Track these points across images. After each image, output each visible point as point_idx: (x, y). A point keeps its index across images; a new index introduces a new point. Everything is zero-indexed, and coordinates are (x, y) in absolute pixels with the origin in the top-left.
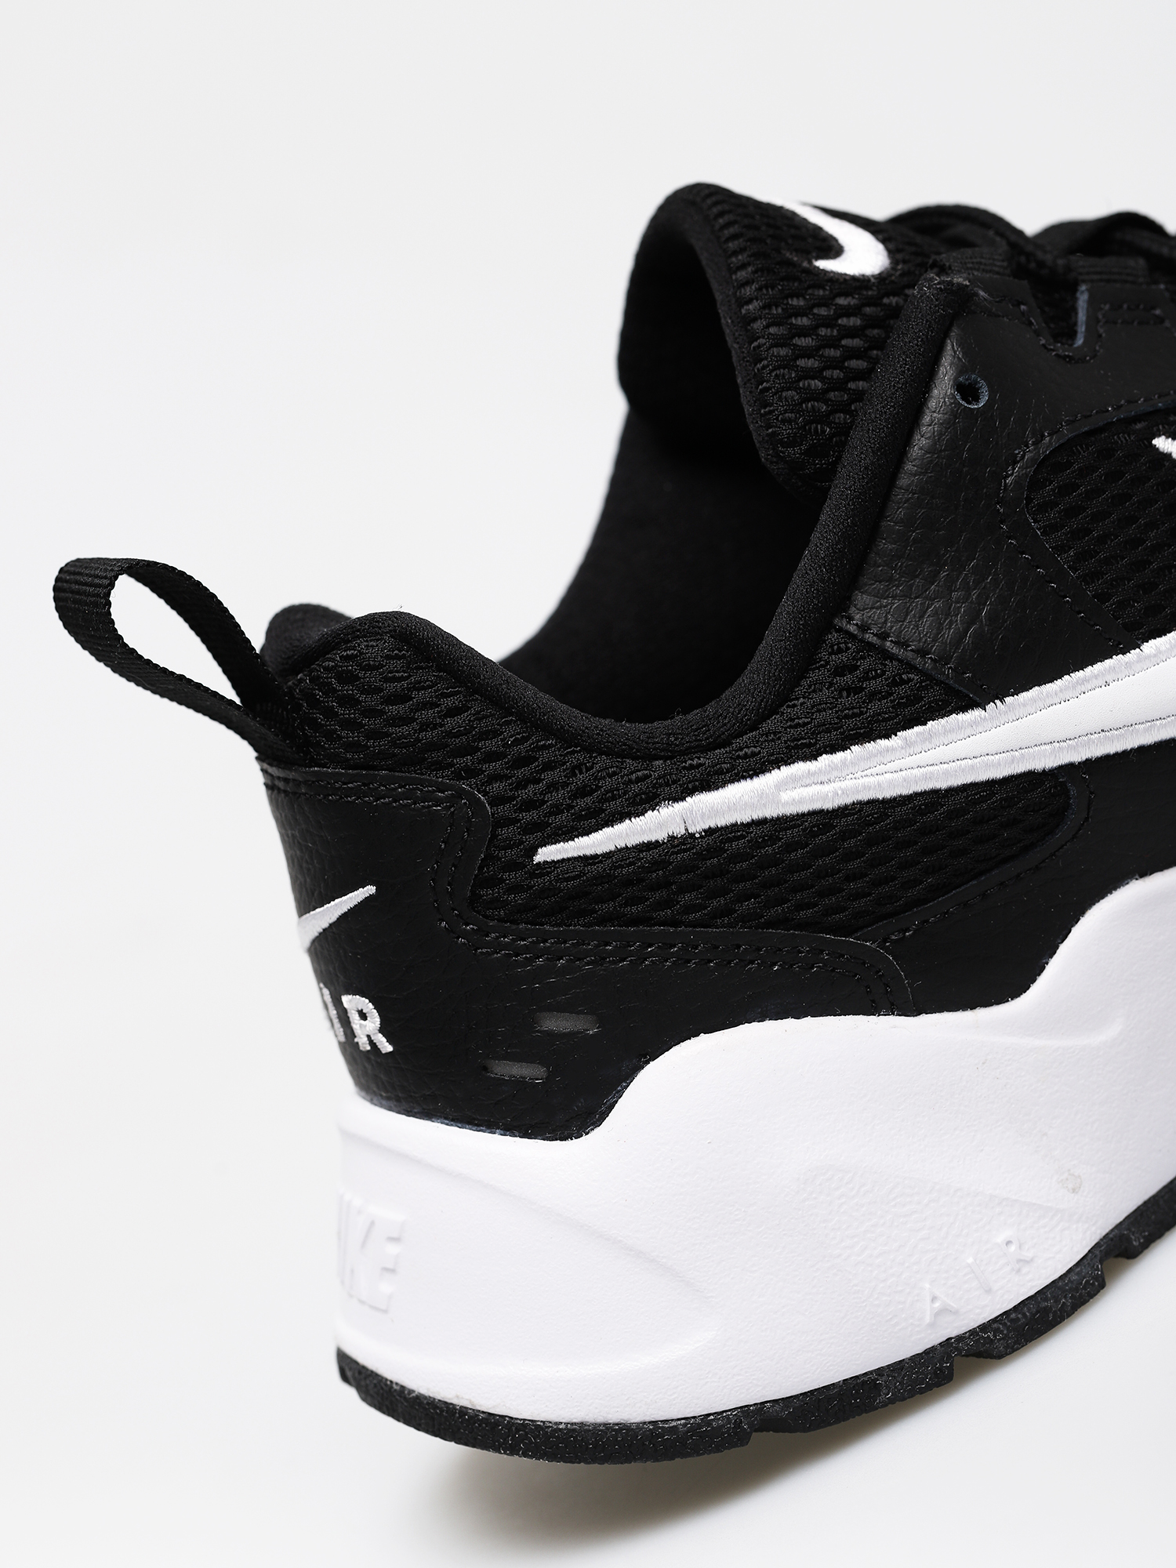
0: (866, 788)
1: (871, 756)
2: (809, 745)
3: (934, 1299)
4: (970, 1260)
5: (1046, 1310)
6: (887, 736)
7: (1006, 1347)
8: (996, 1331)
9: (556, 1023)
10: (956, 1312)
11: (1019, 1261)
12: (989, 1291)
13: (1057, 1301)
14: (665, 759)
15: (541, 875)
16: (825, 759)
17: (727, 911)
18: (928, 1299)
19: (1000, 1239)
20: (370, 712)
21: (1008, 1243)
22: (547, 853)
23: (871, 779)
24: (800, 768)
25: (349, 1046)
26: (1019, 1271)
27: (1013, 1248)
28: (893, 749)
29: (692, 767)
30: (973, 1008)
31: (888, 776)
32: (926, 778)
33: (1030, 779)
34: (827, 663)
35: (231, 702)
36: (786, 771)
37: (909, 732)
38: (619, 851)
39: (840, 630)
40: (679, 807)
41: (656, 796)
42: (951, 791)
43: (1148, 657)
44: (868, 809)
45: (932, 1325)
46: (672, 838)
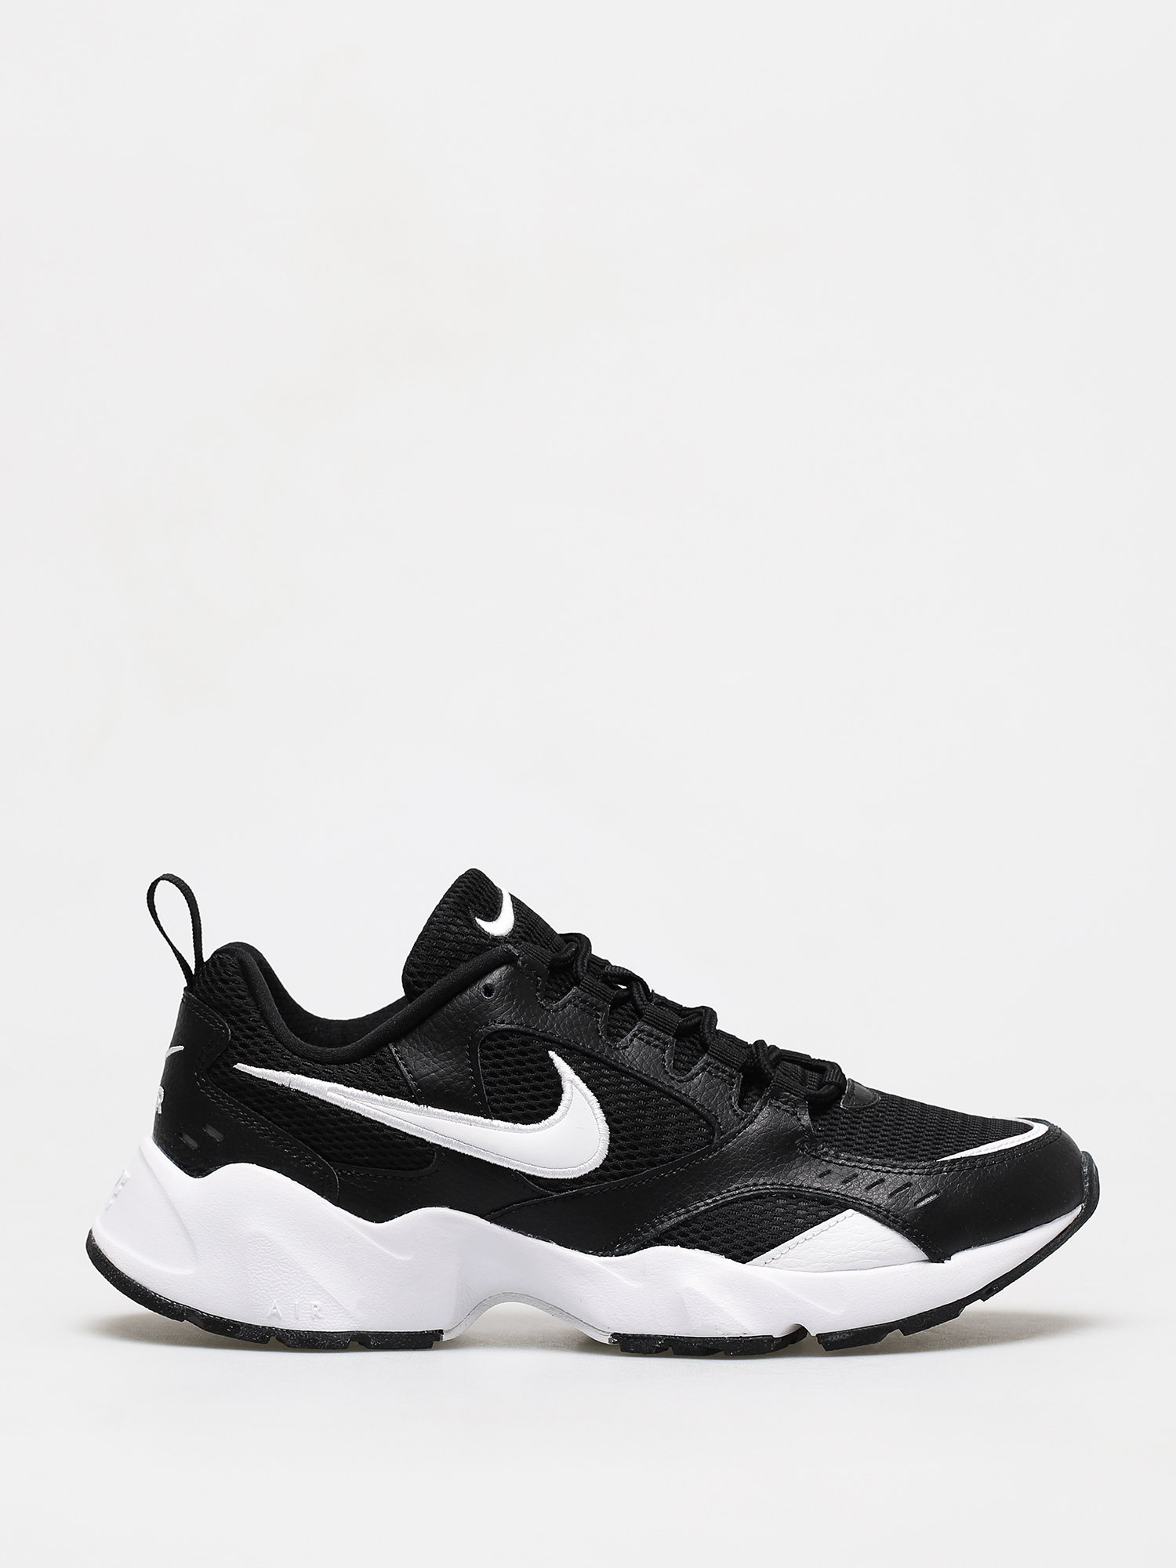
0: (359, 1108)
1: (368, 1098)
2: (350, 1081)
3: (275, 1308)
4: (297, 1303)
5: (316, 1341)
6: (379, 1095)
7: (293, 1344)
8: (292, 1335)
9: (211, 1132)
10: (280, 1319)
11: (315, 1315)
12: (297, 1319)
13: (323, 1340)
14: (299, 1057)
15: (234, 1074)
16: (352, 1089)
17: (288, 1125)
18: (273, 1307)
19: (314, 1303)
20: (213, 981)
21: (316, 1306)
22: (240, 1066)
23: (363, 1106)
24: (341, 1087)
25: (157, 1112)
26: (313, 1319)
27: (316, 1309)
28: (377, 1101)
29: (306, 1065)
30: (359, 1217)
31: (370, 1109)
32: (383, 1118)
33: (422, 1142)
34: (392, 1071)
35: (191, 972)
36: (335, 1085)
37: (387, 1097)
38: (263, 1080)
39: (389, 1048)
40: (292, 1075)
41: (287, 1067)
42: (389, 1128)
43: (493, 1126)
44: (356, 1116)
45: (269, 1318)
46: (283, 1085)
